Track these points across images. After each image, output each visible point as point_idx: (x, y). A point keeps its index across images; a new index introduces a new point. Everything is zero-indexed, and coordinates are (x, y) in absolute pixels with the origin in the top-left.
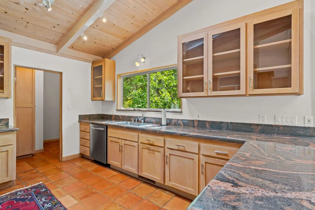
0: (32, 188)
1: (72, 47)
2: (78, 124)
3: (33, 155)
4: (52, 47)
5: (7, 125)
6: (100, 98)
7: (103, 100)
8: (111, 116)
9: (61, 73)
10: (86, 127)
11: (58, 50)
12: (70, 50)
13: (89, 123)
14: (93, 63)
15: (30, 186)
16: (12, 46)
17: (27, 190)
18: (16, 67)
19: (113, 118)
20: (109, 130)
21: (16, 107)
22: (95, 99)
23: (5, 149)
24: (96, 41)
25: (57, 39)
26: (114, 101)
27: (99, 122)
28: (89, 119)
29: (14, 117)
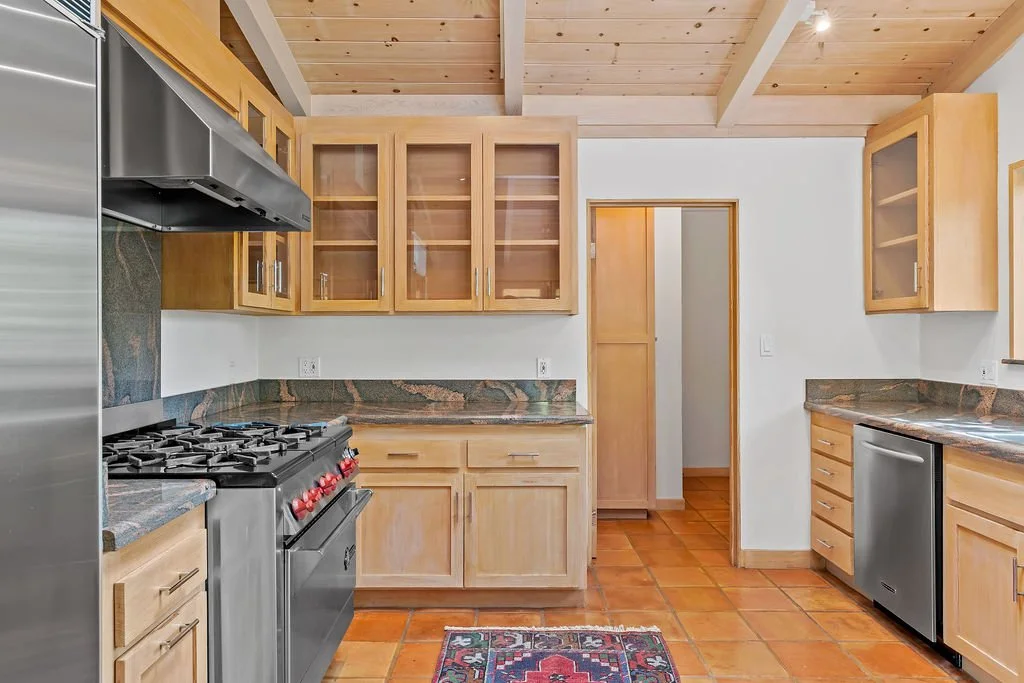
0: (627, 638)
1: (773, 87)
2: (804, 419)
3: (649, 514)
4: (698, 108)
5: (572, 399)
6: (907, 302)
7: (921, 310)
8: (974, 393)
9: (733, 205)
10: (836, 436)
11: (718, 113)
12: (765, 101)
13: (849, 421)
14: (873, 132)
15: (620, 629)
16: (580, 141)
17: (612, 637)
18: (594, 207)
19: (987, 402)
20: (949, 467)
21: (596, 344)
22: (879, 304)
23: (559, 479)
24: (877, 22)
25: (712, 72)
26: (993, 313)
27: (899, 421)
28: (856, 402)
29: (591, 375)
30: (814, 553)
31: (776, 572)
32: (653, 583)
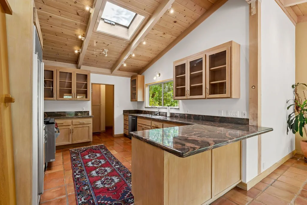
0: (99, 146)
1: (119, 70)
2: (123, 116)
3: (100, 133)
4: (108, 71)
5: (88, 114)
6: (135, 100)
7: (136, 101)
8: (142, 111)
9: (114, 85)
10: (127, 117)
11: (112, 72)
12: (118, 71)
13: (128, 115)
14: (132, 77)
15: (98, 145)
16: (91, 74)
17: (97, 146)
18: (92, 84)
19: (143, 112)
20: (137, 119)
21: (92, 105)
22: (132, 100)
23: (88, 125)
24: (132, 65)
25: (111, 67)
26: (144, 101)
27: (133, 115)
28: (129, 113)
29: (91, 110)
30: (124, 134)
31: (119, 137)
32: (102, 140)
